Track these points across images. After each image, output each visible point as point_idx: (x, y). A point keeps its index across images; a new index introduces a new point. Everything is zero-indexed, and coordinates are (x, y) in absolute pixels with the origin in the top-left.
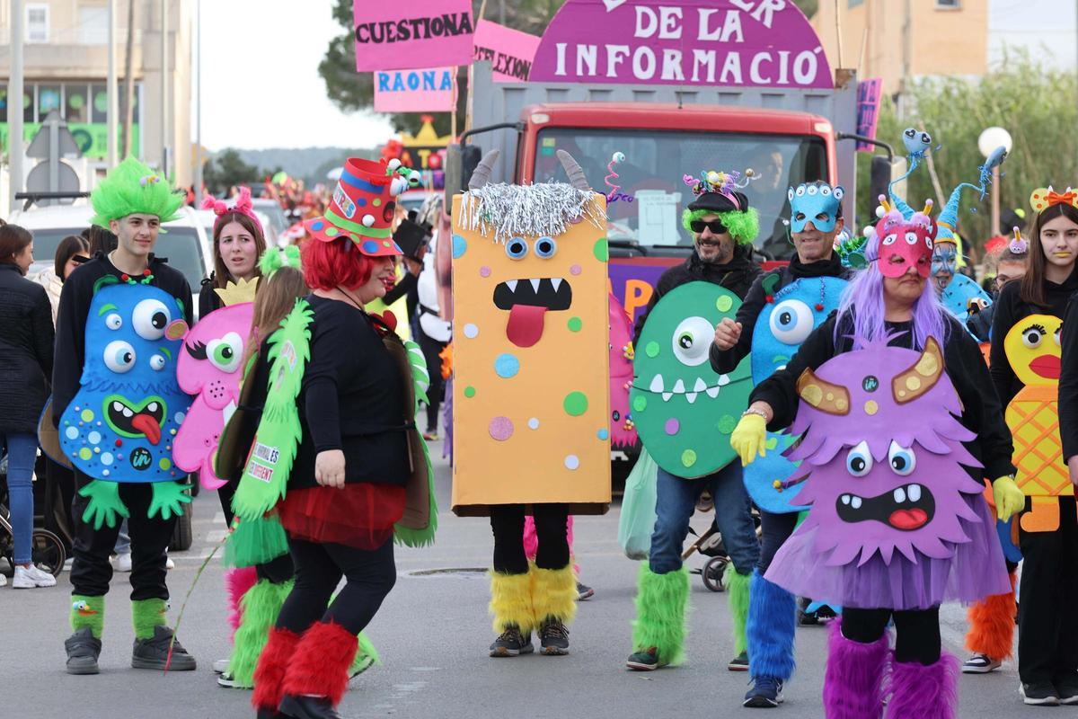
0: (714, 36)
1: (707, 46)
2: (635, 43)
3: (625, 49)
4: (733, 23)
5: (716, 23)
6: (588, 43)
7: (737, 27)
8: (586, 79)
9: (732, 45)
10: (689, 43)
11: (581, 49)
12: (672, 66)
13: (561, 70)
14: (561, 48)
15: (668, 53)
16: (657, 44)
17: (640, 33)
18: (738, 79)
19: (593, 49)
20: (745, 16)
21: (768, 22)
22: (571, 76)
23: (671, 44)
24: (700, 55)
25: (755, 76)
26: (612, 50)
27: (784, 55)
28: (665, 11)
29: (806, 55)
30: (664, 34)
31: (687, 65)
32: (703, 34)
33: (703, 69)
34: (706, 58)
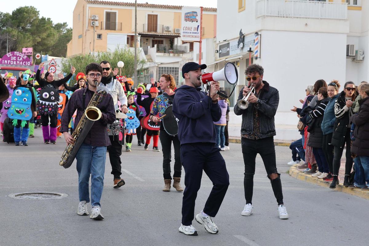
0: (19, 60)
1: (19, 61)
2: (11, 60)
3: (10, 61)
4: (21, 59)
5: (19, 58)
6: (6, 60)
7: (22, 59)
8: (6, 64)
9: (21, 61)
10: (17, 61)
11: (5, 61)
12: (15, 63)
13: (3, 63)
14: (3, 61)
15: (14, 62)
16: (13, 60)
17: (12, 59)
18: (22, 64)
19: (7, 61)
20: (23, 58)
21: (25, 59)
22: (4, 63)
23: (15, 61)
24: (18, 62)
25: (23, 64)
26: (9, 61)
27: (27, 62)
28: (14, 57)
29: (29, 62)
30: (14, 60)
31: (16, 63)
32: (18, 60)
33: (18, 63)
34: (19, 62)
